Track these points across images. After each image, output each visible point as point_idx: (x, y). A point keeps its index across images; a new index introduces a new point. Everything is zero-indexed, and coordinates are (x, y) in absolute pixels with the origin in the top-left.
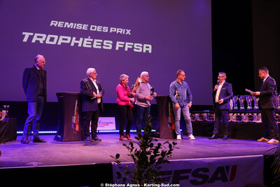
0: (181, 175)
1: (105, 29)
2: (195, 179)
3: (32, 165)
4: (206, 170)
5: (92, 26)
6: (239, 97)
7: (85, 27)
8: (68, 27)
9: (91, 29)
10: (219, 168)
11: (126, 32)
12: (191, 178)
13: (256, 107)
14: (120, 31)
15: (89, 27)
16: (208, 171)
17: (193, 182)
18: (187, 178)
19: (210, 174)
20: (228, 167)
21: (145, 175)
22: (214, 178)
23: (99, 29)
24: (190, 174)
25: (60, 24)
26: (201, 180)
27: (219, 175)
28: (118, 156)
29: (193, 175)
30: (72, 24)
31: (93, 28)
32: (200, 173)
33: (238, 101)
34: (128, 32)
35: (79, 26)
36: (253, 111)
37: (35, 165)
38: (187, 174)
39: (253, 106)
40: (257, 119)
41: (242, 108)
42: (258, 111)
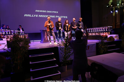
1: (51, 12)
7: (45, 11)
14: (55, 12)
15: (46, 12)
21: (67, 49)
23: (49, 12)
25: (38, 11)
28: (60, 45)
34: (57, 12)
35: (44, 11)
36: (92, 32)
40: (94, 34)
41: (90, 32)
42: (94, 32)
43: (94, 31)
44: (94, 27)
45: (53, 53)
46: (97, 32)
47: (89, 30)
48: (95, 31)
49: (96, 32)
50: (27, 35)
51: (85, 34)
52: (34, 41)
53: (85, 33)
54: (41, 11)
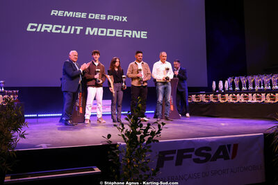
0: (185, 154)
1: (103, 17)
2: (197, 157)
3: (41, 147)
4: (208, 149)
5: (90, 14)
6: (234, 78)
7: (83, 15)
8: (68, 15)
9: (89, 17)
10: (220, 147)
11: (122, 19)
12: (194, 156)
13: (251, 88)
14: (117, 18)
15: (87, 16)
16: (211, 150)
17: (197, 161)
18: (190, 156)
19: (212, 153)
20: (229, 146)
22: (217, 156)
23: (97, 17)
24: (193, 153)
25: (60, 13)
26: (204, 158)
27: (221, 154)
29: (196, 154)
30: (71, 13)
31: (92, 16)
32: (203, 151)
33: (233, 82)
34: (125, 19)
35: (78, 15)
36: (248, 92)
37: (44, 146)
38: (190, 153)
39: (247, 87)
40: (253, 99)
41: (237, 89)
42: (253, 92)
43: (254, 86)
44: (253, 74)
45: (97, 170)
46: (267, 92)
47: (236, 82)
48: (257, 88)
49: (260, 92)
50: (14, 94)
51: (219, 95)
52: (37, 117)
53: (220, 92)
54: (70, 14)
